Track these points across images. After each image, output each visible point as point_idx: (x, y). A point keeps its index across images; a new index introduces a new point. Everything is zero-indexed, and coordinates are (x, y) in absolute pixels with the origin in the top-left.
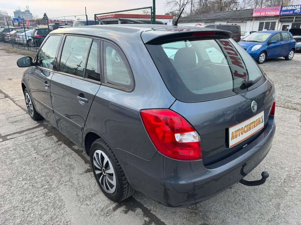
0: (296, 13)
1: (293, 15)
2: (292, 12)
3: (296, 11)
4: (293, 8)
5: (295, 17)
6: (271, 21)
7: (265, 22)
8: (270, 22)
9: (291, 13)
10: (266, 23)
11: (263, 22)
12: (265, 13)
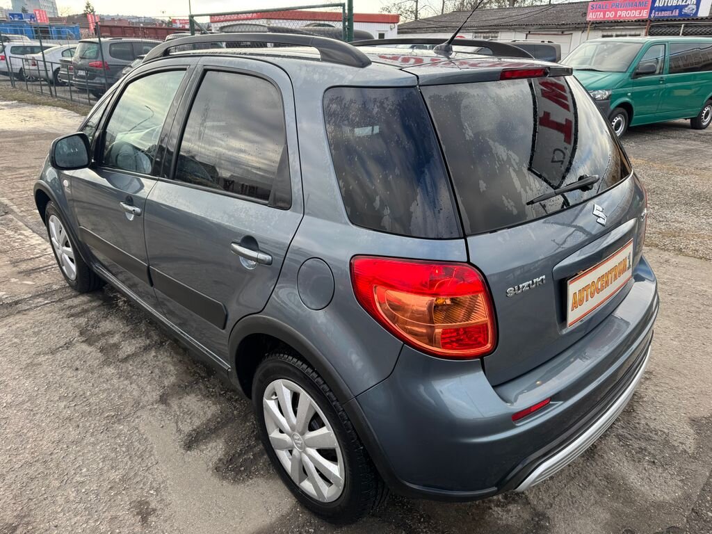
0: (686, 15)
1: (680, 20)
3: (686, 11)
4: (680, 2)
5: (683, 25)
6: (628, 33)
7: (614, 34)
8: (626, 36)
9: (674, 14)
11: (610, 33)
12: (616, 14)
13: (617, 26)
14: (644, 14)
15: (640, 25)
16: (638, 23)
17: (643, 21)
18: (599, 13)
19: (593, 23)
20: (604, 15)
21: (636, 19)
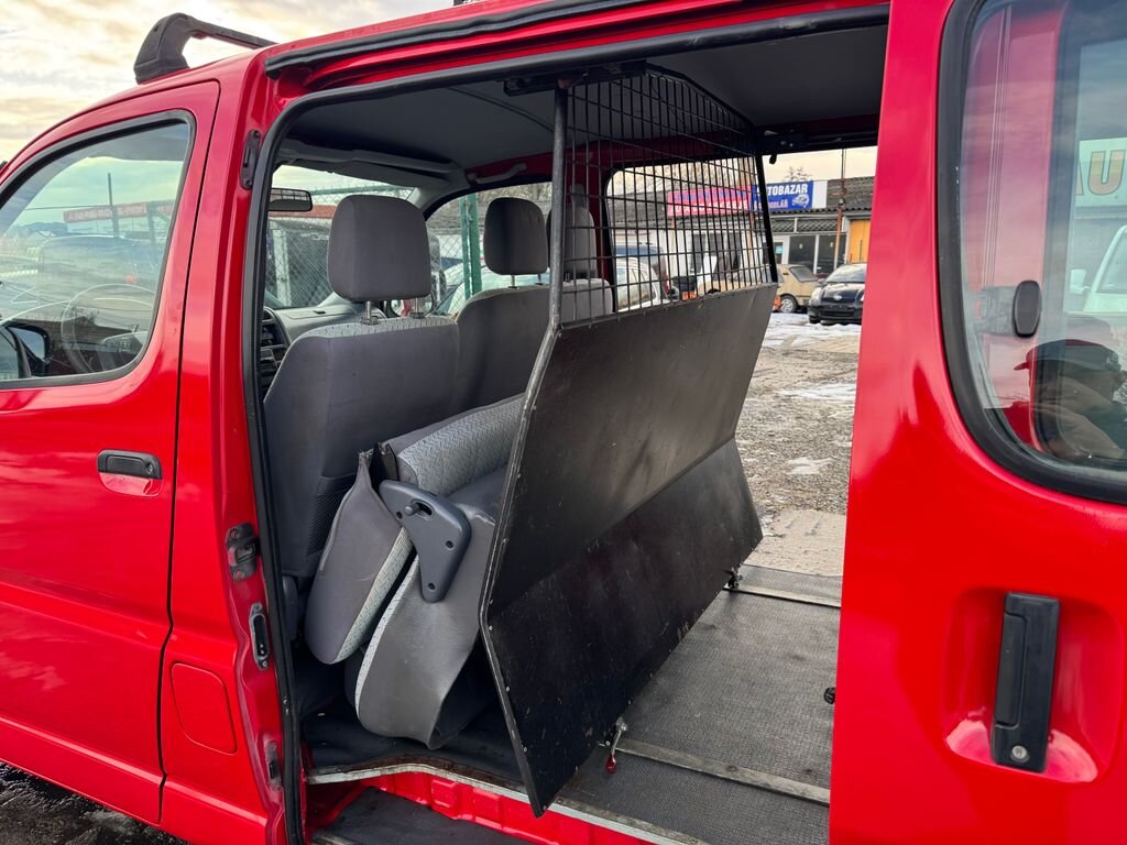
0: (797, 206)
1: (790, 213)
2: (785, 204)
3: (796, 201)
4: (787, 191)
5: (796, 220)
9: (782, 206)
17: (744, 215)
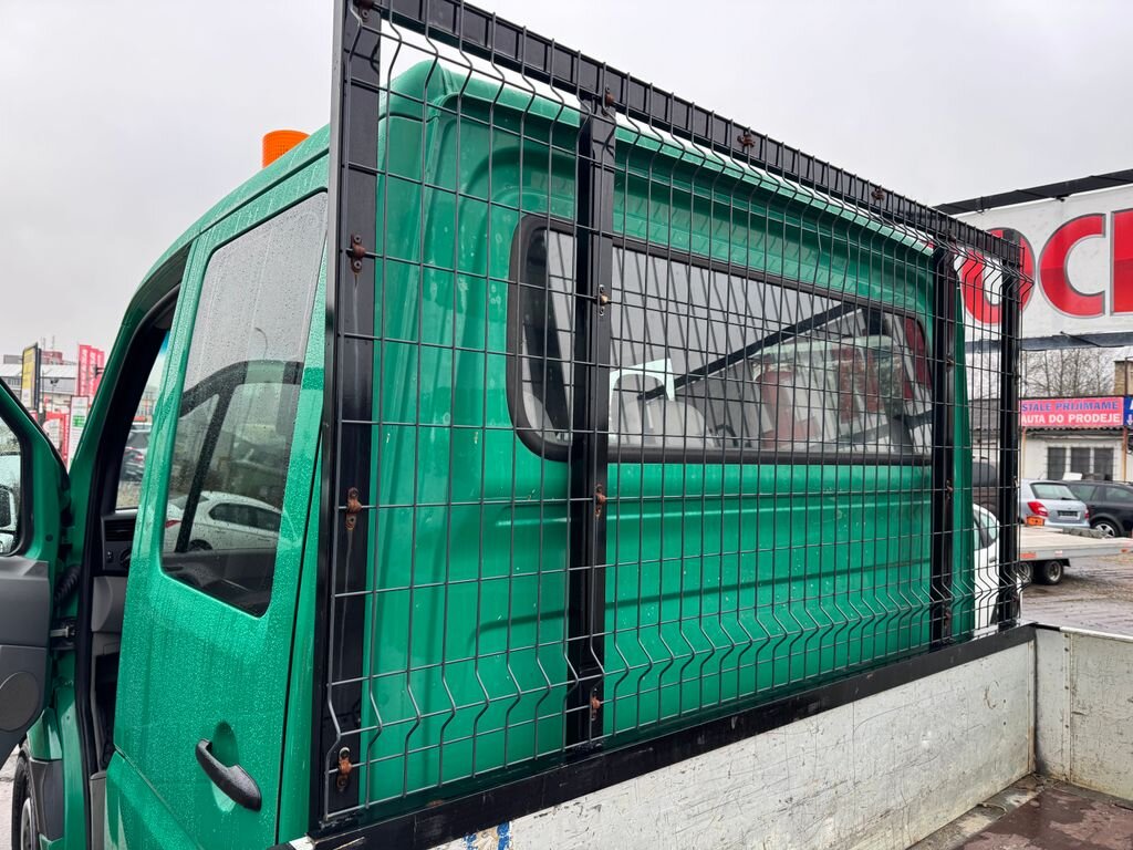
6: (1092, 445)
7: (1068, 446)
8: (1088, 449)
10: (1073, 449)
11: (1060, 445)
12: (1066, 419)
13: (1071, 434)
14: (1116, 420)
15: (1111, 435)
16: (1107, 432)
17: (1115, 429)
18: (1037, 417)
19: (1029, 430)
20: (1047, 419)
21: (1100, 426)
